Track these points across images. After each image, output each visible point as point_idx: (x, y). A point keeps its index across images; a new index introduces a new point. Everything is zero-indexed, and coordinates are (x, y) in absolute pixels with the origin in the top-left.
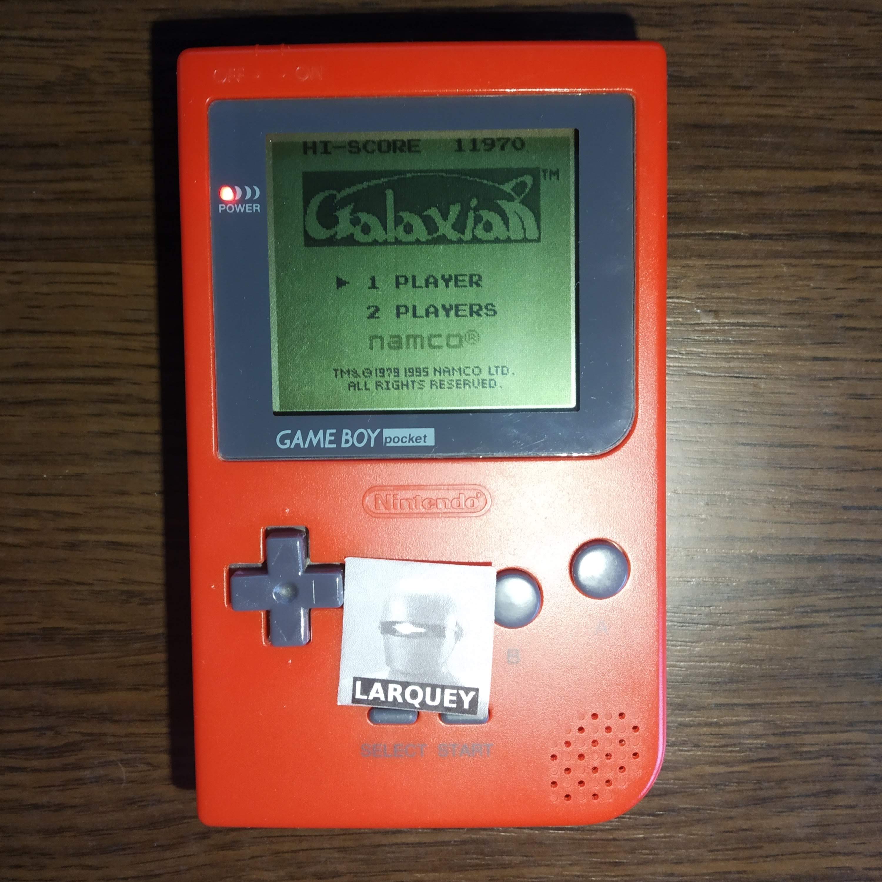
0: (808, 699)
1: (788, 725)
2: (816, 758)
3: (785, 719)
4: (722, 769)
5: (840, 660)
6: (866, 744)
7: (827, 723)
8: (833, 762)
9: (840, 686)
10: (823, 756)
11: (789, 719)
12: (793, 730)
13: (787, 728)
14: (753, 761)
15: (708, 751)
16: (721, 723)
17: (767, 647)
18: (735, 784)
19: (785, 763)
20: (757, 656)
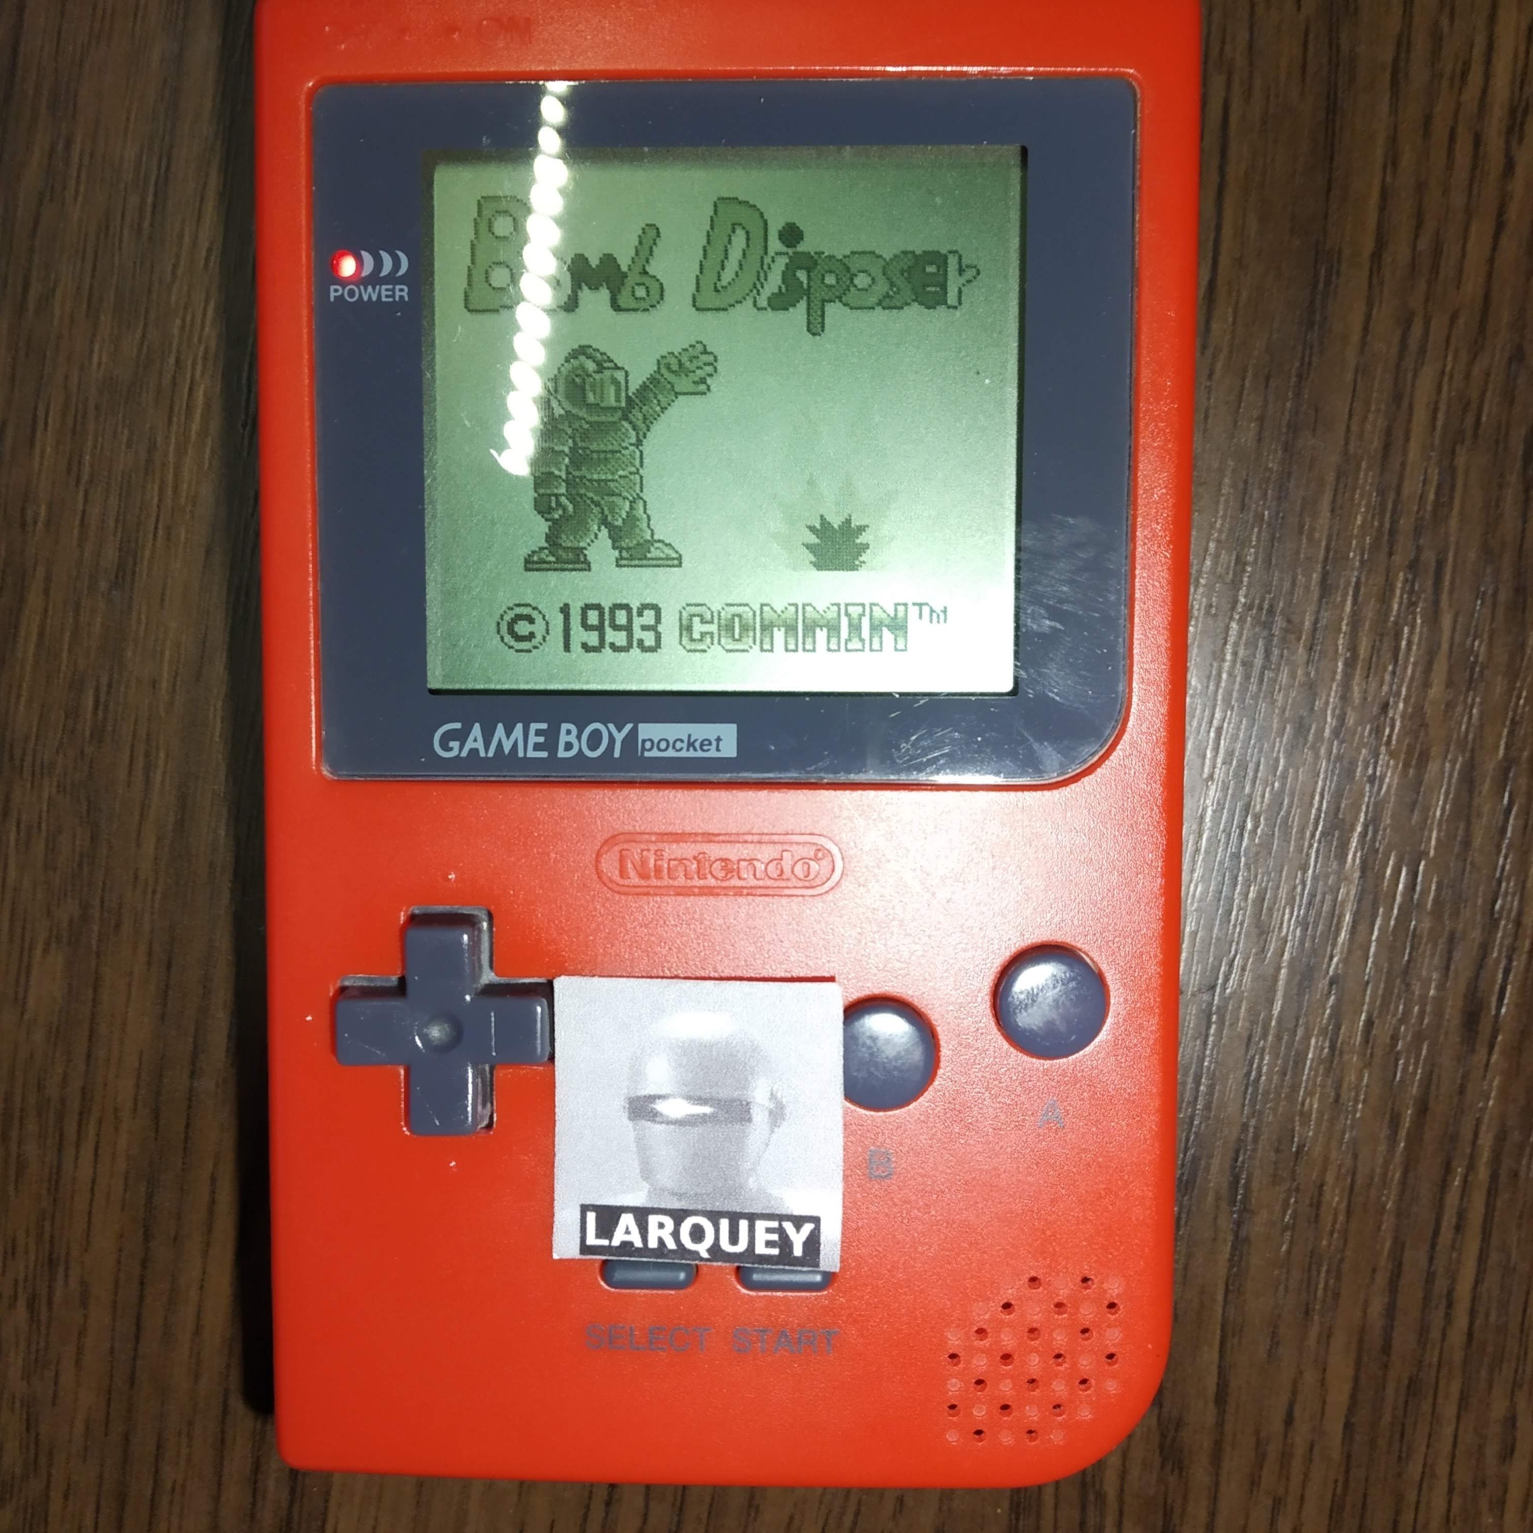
0: (1331, 477)
1: (1376, 523)
2: (1453, 477)
3: (1362, 526)
4: (1441, 667)
5: (1265, 405)
6: (1442, 375)
7: (1387, 446)
8: (1468, 442)
9: (1317, 410)
10: (1452, 460)
11: (1363, 522)
12: (1388, 515)
13: (1382, 524)
14: (1436, 603)
15: (1400, 687)
16: (1348, 655)
17: (1212, 545)
18: (1477, 643)
19: (1452, 539)
20: (1228, 568)
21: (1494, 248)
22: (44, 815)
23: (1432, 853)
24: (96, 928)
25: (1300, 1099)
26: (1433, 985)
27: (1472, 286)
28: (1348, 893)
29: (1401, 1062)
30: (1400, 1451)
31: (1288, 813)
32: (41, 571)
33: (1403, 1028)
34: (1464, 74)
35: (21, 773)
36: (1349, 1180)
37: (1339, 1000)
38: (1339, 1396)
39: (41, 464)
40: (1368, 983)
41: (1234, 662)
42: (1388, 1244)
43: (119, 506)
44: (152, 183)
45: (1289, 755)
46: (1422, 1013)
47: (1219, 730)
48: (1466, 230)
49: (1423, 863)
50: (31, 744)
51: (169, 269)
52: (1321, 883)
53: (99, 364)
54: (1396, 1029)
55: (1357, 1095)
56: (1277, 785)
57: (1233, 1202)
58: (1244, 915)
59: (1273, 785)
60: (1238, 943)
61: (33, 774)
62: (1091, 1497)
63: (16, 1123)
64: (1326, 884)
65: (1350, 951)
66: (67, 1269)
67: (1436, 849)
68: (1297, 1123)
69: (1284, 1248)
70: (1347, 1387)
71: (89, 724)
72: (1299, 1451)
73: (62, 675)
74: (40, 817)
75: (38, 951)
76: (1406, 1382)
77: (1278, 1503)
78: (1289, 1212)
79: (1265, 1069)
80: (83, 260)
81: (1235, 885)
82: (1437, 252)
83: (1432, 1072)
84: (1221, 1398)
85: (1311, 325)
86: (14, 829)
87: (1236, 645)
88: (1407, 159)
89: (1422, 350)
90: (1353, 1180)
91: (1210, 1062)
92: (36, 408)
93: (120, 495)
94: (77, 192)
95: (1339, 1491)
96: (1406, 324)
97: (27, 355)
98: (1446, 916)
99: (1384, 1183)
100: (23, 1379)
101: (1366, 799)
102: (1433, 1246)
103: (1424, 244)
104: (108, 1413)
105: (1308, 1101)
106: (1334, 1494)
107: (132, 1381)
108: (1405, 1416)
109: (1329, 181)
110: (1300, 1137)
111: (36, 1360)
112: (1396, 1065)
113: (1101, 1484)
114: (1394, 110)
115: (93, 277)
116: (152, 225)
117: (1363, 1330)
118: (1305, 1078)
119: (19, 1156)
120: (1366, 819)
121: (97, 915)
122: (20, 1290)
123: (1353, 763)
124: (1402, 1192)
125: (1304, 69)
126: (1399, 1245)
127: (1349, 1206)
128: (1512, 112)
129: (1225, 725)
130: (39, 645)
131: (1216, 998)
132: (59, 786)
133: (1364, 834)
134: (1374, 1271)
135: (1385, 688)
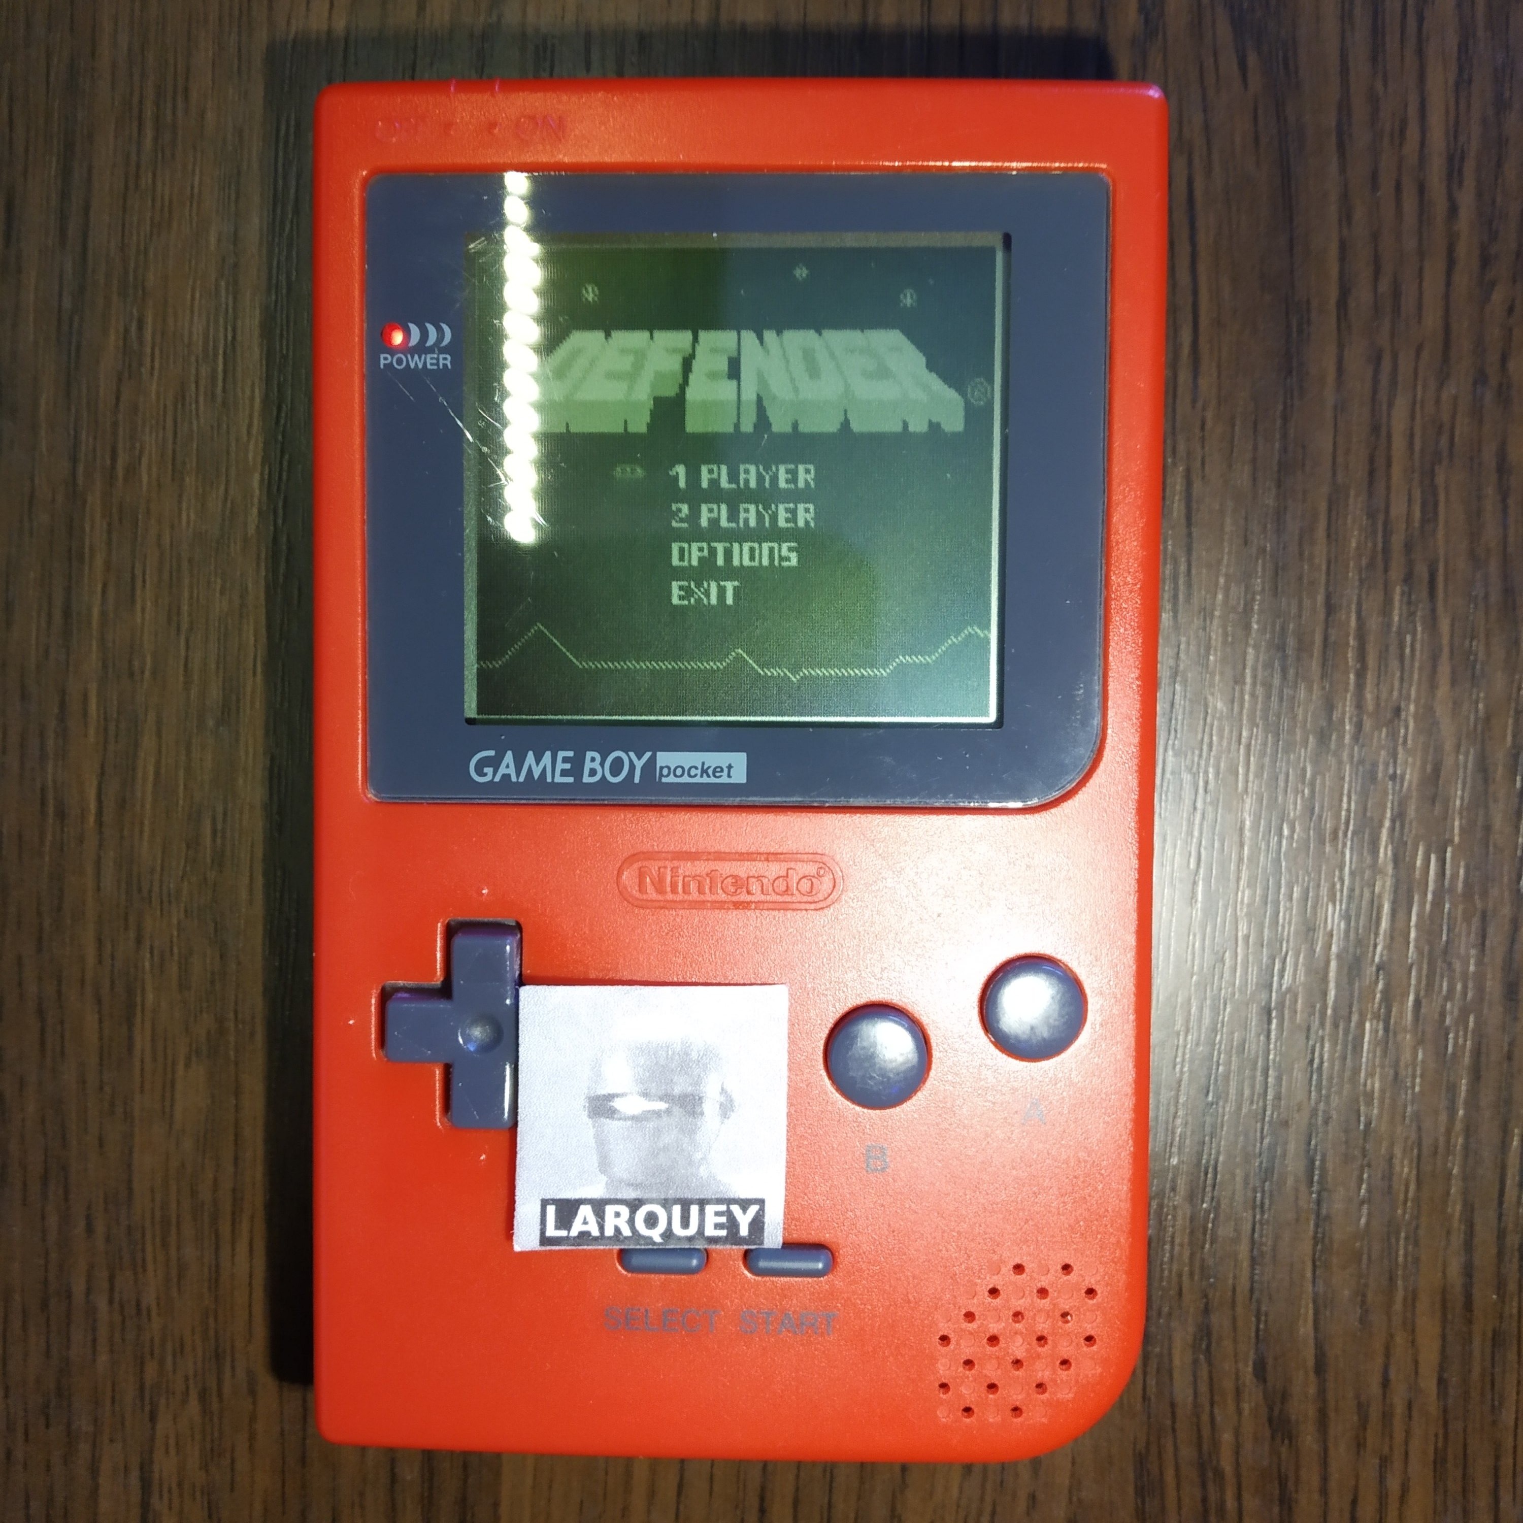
0: (1323, 506)
1: (1370, 544)
2: (1435, 495)
3: (1358, 548)
4: (1444, 669)
5: (1255, 448)
6: (1414, 403)
7: (1371, 473)
8: (1445, 462)
9: (1304, 447)
10: (1432, 479)
11: (1359, 543)
12: (1380, 534)
13: (1375, 545)
14: (1433, 610)
15: (1409, 690)
16: (1358, 666)
17: (1222, 580)
18: (1474, 643)
19: (1441, 552)
20: (1239, 599)
21: (1448, 284)
22: (175, 940)
23: (1457, 839)
24: (232, 1039)
25: (1362, 1080)
26: (1472, 961)
27: (1432, 320)
28: (1383, 886)
29: (1451, 1036)
30: (1493, 1400)
31: (1320, 817)
32: (152, 717)
33: (1449, 1006)
34: (1402, 131)
35: (150, 902)
36: (1415, 1151)
37: (1387, 986)
38: (1429, 1355)
39: (143, 619)
40: (1412, 965)
41: (1254, 684)
42: (1458, 1208)
43: (219, 649)
44: (221, 352)
45: (1316, 762)
46: (1465, 987)
47: (1248, 746)
48: (1421, 270)
49: (1449, 849)
50: (157, 876)
51: (244, 430)
52: (1358, 878)
53: (188, 522)
54: (1444, 1007)
55: (1414, 1071)
56: (1306, 791)
57: (1311, 1182)
58: (1291, 915)
59: (1303, 792)
60: (1288, 941)
61: (162, 902)
62: (1210, 1475)
63: (174, 1230)
64: (1362, 879)
65: (1392, 938)
66: (233, 1361)
67: (1460, 835)
68: (1362, 1103)
69: (1363, 1221)
70: (1436, 1345)
71: (208, 851)
72: (1399, 1410)
73: (180, 809)
74: (172, 942)
75: (180, 1067)
76: (1490, 1335)
77: (1384, 1462)
78: (1364, 1186)
79: (1326, 1057)
80: (164, 428)
81: (1280, 888)
82: (1396, 294)
83: (1480, 1044)
84: (1320, 1368)
85: (1290, 372)
86: (148, 955)
87: (1254, 669)
88: (1359, 213)
89: (1394, 382)
90: (1420, 1150)
91: (1275, 1055)
92: (133, 568)
93: (219, 639)
94: (152, 368)
95: (1440, 1444)
96: (1377, 360)
97: (120, 520)
98: (1477, 897)
99: (1449, 1150)
100: (200, 1469)
101: (1390, 797)
102: (1501, 1203)
103: (1384, 286)
104: (283, 1493)
105: (1369, 1082)
106: (1436, 1449)
107: (303, 1460)
108: (1493, 1366)
109: (1291, 240)
110: (1366, 1116)
111: (212, 1450)
112: (1447, 1040)
113: (1218, 1461)
114: (1343, 170)
115: (174, 443)
116: (224, 390)
117: (1444, 1291)
118: (1364, 1060)
119: (179, 1259)
120: (1392, 814)
121: (232, 1029)
122: (191, 1386)
123: (1375, 765)
124: (1466, 1156)
125: (1257, 139)
126: (1469, 1208)
127: (1418, 1175)
128: (1450, 159)
129: (1253, 742)
130: (155, 784)
131: (1274, 994)
132: (186, 911)
133: (1392, 829)
134: (1449, 1233)
135: (1396, 694)
